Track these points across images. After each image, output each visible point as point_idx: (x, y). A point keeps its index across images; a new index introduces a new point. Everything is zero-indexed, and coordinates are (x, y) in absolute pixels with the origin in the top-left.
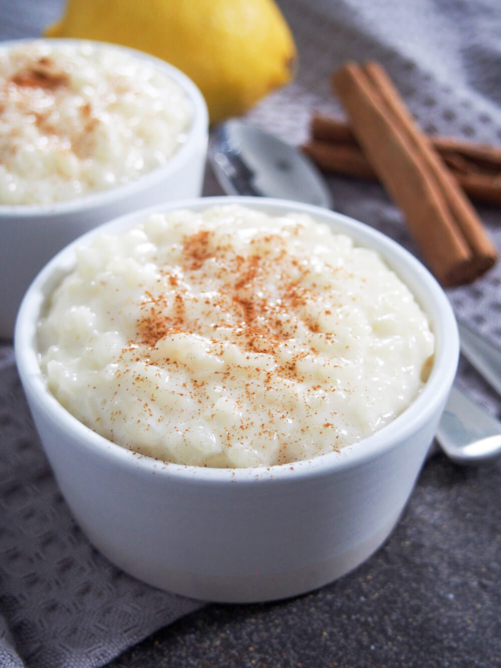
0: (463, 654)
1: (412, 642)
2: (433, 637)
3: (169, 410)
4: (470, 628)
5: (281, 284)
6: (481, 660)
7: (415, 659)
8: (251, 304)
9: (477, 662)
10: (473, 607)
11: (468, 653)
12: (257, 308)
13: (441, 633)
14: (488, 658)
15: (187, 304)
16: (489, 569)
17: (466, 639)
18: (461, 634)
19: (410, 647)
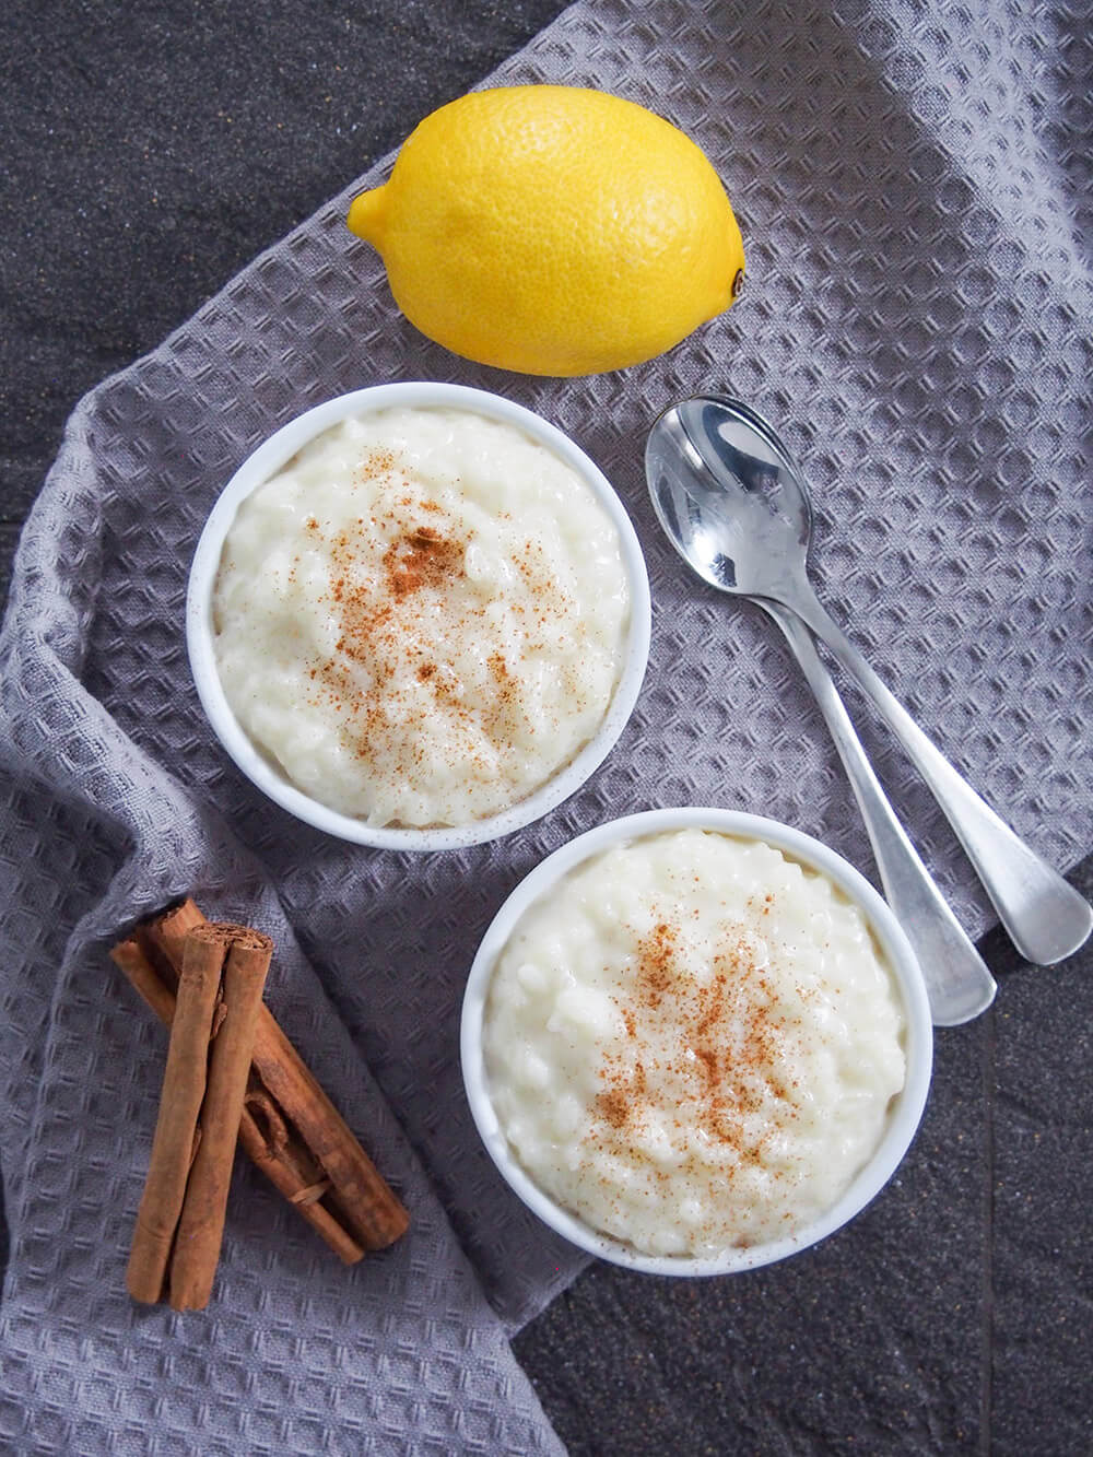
0: (901, 1253)
1: (854, 1239)
2: (876, 1235)
3: (633, 1205)
4: (913, 1223)
5: (747, 1017)
6: (918, 1259)
7: (854, 1260)
8: (715, 1057)
9: (913, 1262)
10: (919, 1196)
11: (906, 1251)
12: (720, 1064)
13: (883, 1228)
14: (925, 1257)
15: (649, 1073)
16: (942, 1147)
17: (906, 1236)
18: (903, 1230)
19: (851, 1245)
